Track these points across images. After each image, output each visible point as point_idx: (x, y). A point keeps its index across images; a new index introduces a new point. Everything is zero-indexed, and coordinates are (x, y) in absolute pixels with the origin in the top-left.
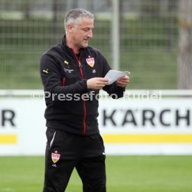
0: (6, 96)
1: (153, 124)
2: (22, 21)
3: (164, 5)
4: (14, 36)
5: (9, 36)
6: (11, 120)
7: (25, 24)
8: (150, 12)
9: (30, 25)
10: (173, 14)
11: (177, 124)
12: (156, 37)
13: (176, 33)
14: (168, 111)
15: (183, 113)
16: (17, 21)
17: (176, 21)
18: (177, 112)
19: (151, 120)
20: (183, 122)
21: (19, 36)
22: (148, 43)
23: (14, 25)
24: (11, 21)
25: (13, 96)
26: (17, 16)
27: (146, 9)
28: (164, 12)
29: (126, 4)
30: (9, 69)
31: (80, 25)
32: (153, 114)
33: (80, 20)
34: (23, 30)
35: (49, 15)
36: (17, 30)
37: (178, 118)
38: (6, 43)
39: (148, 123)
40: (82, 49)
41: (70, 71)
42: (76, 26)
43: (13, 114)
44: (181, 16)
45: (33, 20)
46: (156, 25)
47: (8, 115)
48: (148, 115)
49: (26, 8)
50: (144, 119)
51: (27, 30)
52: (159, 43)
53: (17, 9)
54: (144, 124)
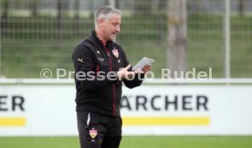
0: (16, 84)
1: (145, 108)
2: (30, 18)
3: (155, 4)
4: (23, 31)
5: (19, 31)
6: (20, 105)
7: (33, 21)
8: (143, 10)
9: (38, 21)
10: (162, 12)
11: (166, 108)
12: (148, 32)
13: (165, 29)
14: (159, 97)
15: (171, 99)
16: (26, 18)
17: (165, 18)
18: (166, 98)
19: (144, 105)
20: (171, 107)
21: (28, 31)
22: (141, 37)
23: (23, 21)
24: (21, 18)
25: (23, 84)
26: (26, 13)
27: (138, 8)
28: (155, 11)
29: (121, 3)
30: (19, 61)
31: (110, 20)
32: (146, 99)
33: (110, 15)
34: (31, 26)
35: (54, 13)
36: (26, 26)
37: (167, 103)
38: (16, 38)
39: (141, 108)
40: (109, 42)
41: (102, 60)
42: (107, 21)
43: (22, 99)
44: (170, 14)
45: (40, 17)
46: (148, 22)
47: (18, 101)
48: (141, 101)
49: (33, 7)
50: (138, 104)
51: (35, 26)
52: (150, 37)
53: (26, 8)
54: (137, 108)
